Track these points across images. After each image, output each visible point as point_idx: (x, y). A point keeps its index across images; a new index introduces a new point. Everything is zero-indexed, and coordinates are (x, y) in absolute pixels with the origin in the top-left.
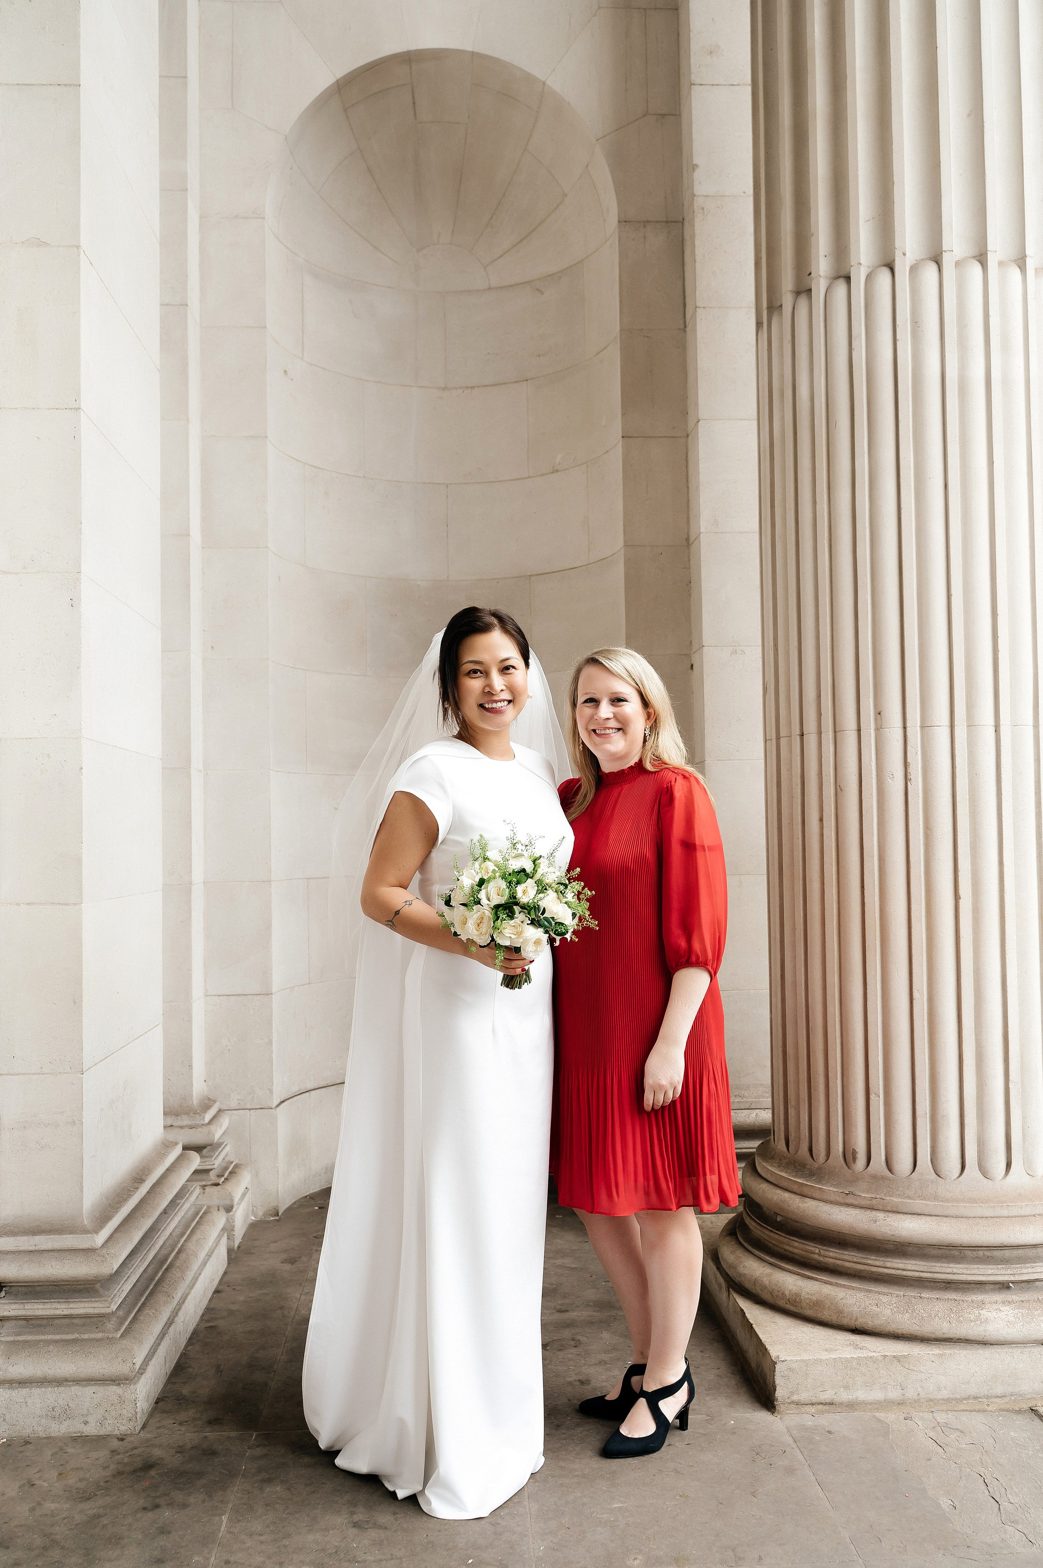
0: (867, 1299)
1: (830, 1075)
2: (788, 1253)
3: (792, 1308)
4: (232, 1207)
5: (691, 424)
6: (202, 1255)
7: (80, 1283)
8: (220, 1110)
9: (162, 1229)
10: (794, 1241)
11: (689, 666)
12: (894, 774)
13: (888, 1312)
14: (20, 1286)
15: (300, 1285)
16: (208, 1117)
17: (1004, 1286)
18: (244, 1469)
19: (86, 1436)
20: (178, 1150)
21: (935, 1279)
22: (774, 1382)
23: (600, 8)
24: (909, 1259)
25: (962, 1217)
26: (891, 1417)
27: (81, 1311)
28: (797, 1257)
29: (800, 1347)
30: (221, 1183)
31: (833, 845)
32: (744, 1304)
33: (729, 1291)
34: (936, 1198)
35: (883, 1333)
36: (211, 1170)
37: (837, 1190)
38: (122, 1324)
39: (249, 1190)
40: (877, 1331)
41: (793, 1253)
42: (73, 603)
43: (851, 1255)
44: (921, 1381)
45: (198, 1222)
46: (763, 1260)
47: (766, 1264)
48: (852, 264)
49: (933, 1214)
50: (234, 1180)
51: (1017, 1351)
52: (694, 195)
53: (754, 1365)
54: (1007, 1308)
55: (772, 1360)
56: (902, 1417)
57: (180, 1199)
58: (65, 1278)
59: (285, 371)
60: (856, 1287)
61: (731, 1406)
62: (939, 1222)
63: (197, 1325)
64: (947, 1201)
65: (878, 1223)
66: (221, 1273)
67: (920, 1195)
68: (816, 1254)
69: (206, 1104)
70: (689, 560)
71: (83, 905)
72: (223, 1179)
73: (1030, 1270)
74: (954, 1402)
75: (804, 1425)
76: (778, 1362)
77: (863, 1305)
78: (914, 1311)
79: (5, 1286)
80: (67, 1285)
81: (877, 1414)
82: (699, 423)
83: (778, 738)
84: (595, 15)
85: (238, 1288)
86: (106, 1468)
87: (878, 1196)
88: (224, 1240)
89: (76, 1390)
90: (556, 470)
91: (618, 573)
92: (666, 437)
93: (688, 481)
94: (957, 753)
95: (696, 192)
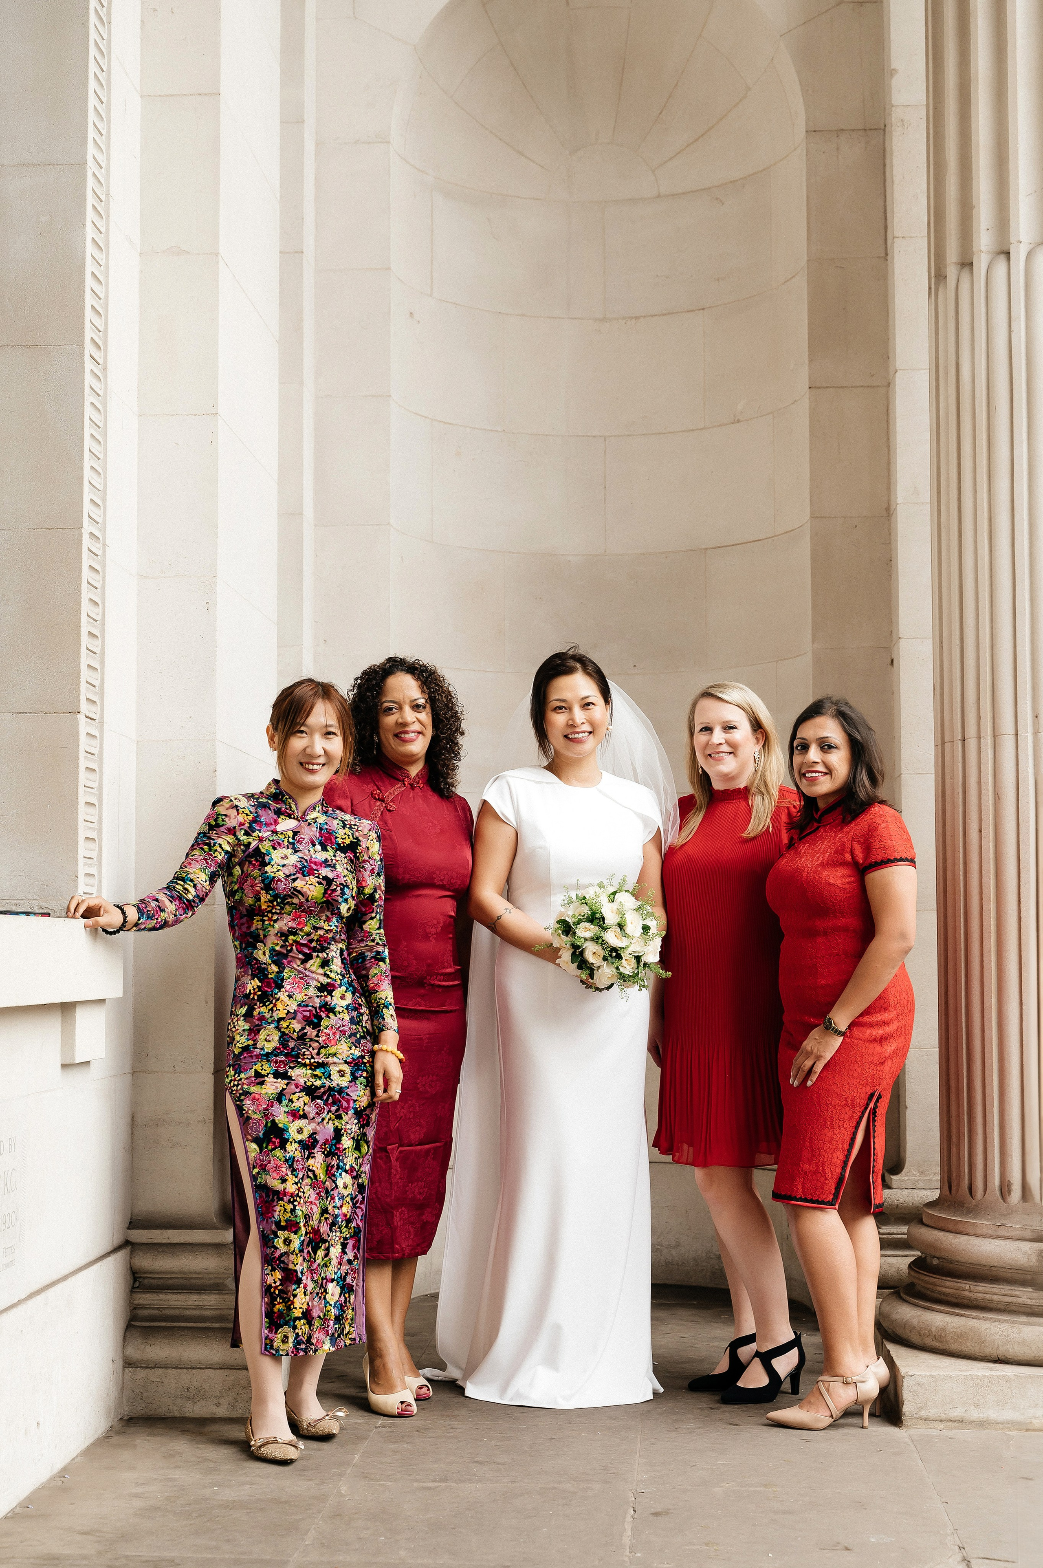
0: (1010, 1328)
2: (941, 1296)
3: (938, 1345)
5: (891, 374)
11: (890, 662)
13: (1029, 1338)
14: (153, 1278)
22: (901, 1400)
28: (950, 1298)
31: (991, 857)
35: (1024, 1360)
37: (990, 1223)
40: (1018, 1359)
41: (947, 1295)
42: (209, 607)
43: (999, 1288)
48: (1012, 242)
52: (893, 105)
55: (901, 1376)
59: (411, 313)
60: (1003, 1319)
70: (890, 534)
75: (928, 1435)
76: (907, 1379)
77: (1005, 1333)
79: (138, 1277)
81: (1004, 1432)
82: (897, 373)
83: (942, 744)
87: (1028, 1226)
89: (208, 1373)
90: (738, 420)
91: (803, 551)
92: (862, 386)
93: (888, 439)
95: (894, 102)
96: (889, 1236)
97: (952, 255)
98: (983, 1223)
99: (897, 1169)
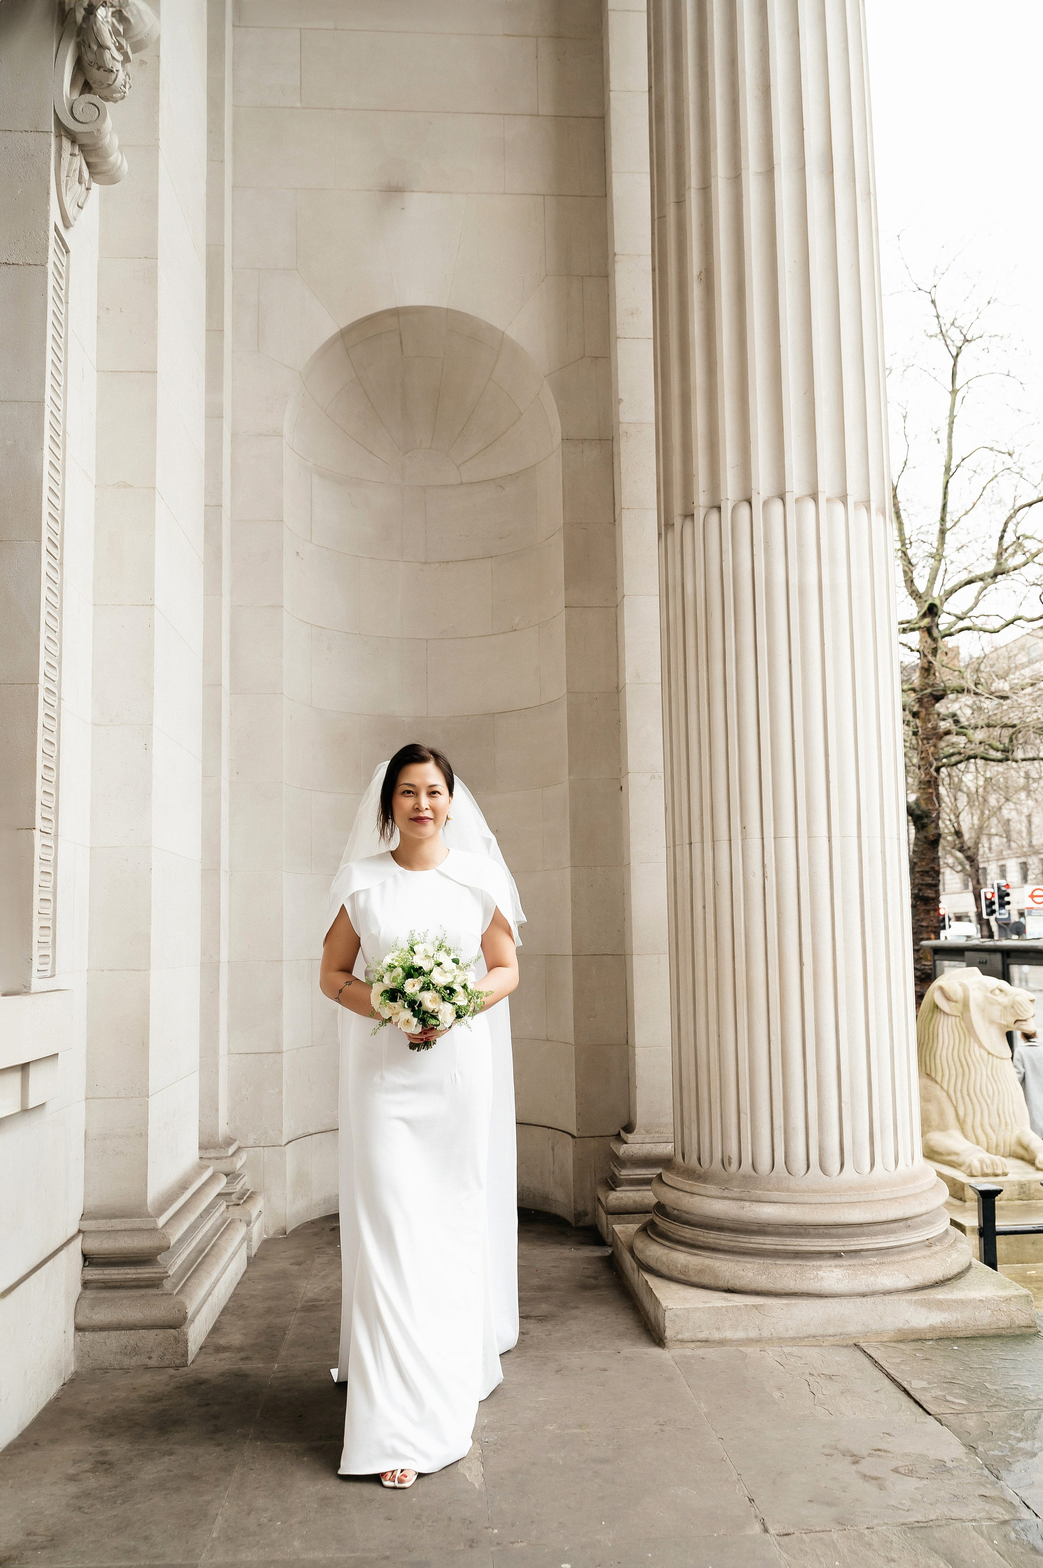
0: (736, 1267)
2: (681, 1238)
3: (682, 1278)
4: (250, 1222)
5: (619, 598)
6: (230, 1251)
7: (145, 1254)
9: (202, 1225)
10: (685, 1228)
11: (619, 788)
12: (755, 872)
14: (101, 1257)
15: (306, 1278)
16: (231, 1151)
17: (837, 1255)
19: (151, 1366)
20: (211, 1171)
21: (787, 1250)
22: (664, 1326)
23: (547, 275)
24: (767, 1236)
25: (807, 1204)
26: (749, 1350)
27: (147, 1274)
28: (688, 1241)
29: (686, 1301)
30: (241, 1204)
32: (647, 1277)
33: (639, 1271)
34: (788, 1190)
35: (747, 1291)
36: (234, 1193)
37: (716, 1187)
38: (179, 1282)
39: (261, 1214)
40: (744, 1290)
41: (686, 1238)
42: (147, 747)
44: (774, 1323)
45: (225, 1228)
46: (664, 1245)
47: (666, 1248)
48: (722, 499)
49: (785, 1202)
50: (251, 1203)
51: (844, 1301)
52: (620, 422)
53: (653, 1320)
54: (838, 1270)
55: (663, 1309)
56: (758, 1348)
57: (211, 1210)
58: (135, 1250)
59: (297, 553)
60: (729, 1259)
62: (790, 1207)
63: (227, 1304)
64: (797, 1192)
65: (745, 1209)
66: (243, 1271)
67: (776, 1189)
68: (701, 1236)
69: (229, 1142)
70: (619, 704)
71: (150, 972)
72: (242, 1201)
73: (856, 1242)
74: (798, 1340)
75: (685, 1355)
76: (667, 1310)
77: (732, 1271)
79: (88, 1258)
81: (740, 1349)
82: (625, 598)
83: (673, 845)
84: (543, 280)
85: (256, 1281)
86: (168, 1384)
87: (745, 1191)
88: (245, 1245)
89: (142, 1332)
90: (516, 629)
91: (562, 714)
92: (600, 607)
94: (800, 857)
95: (621, 420)
96: (627, 1177)
97: (677, 509)
98: (711, 1188)
99: (629, 1128)
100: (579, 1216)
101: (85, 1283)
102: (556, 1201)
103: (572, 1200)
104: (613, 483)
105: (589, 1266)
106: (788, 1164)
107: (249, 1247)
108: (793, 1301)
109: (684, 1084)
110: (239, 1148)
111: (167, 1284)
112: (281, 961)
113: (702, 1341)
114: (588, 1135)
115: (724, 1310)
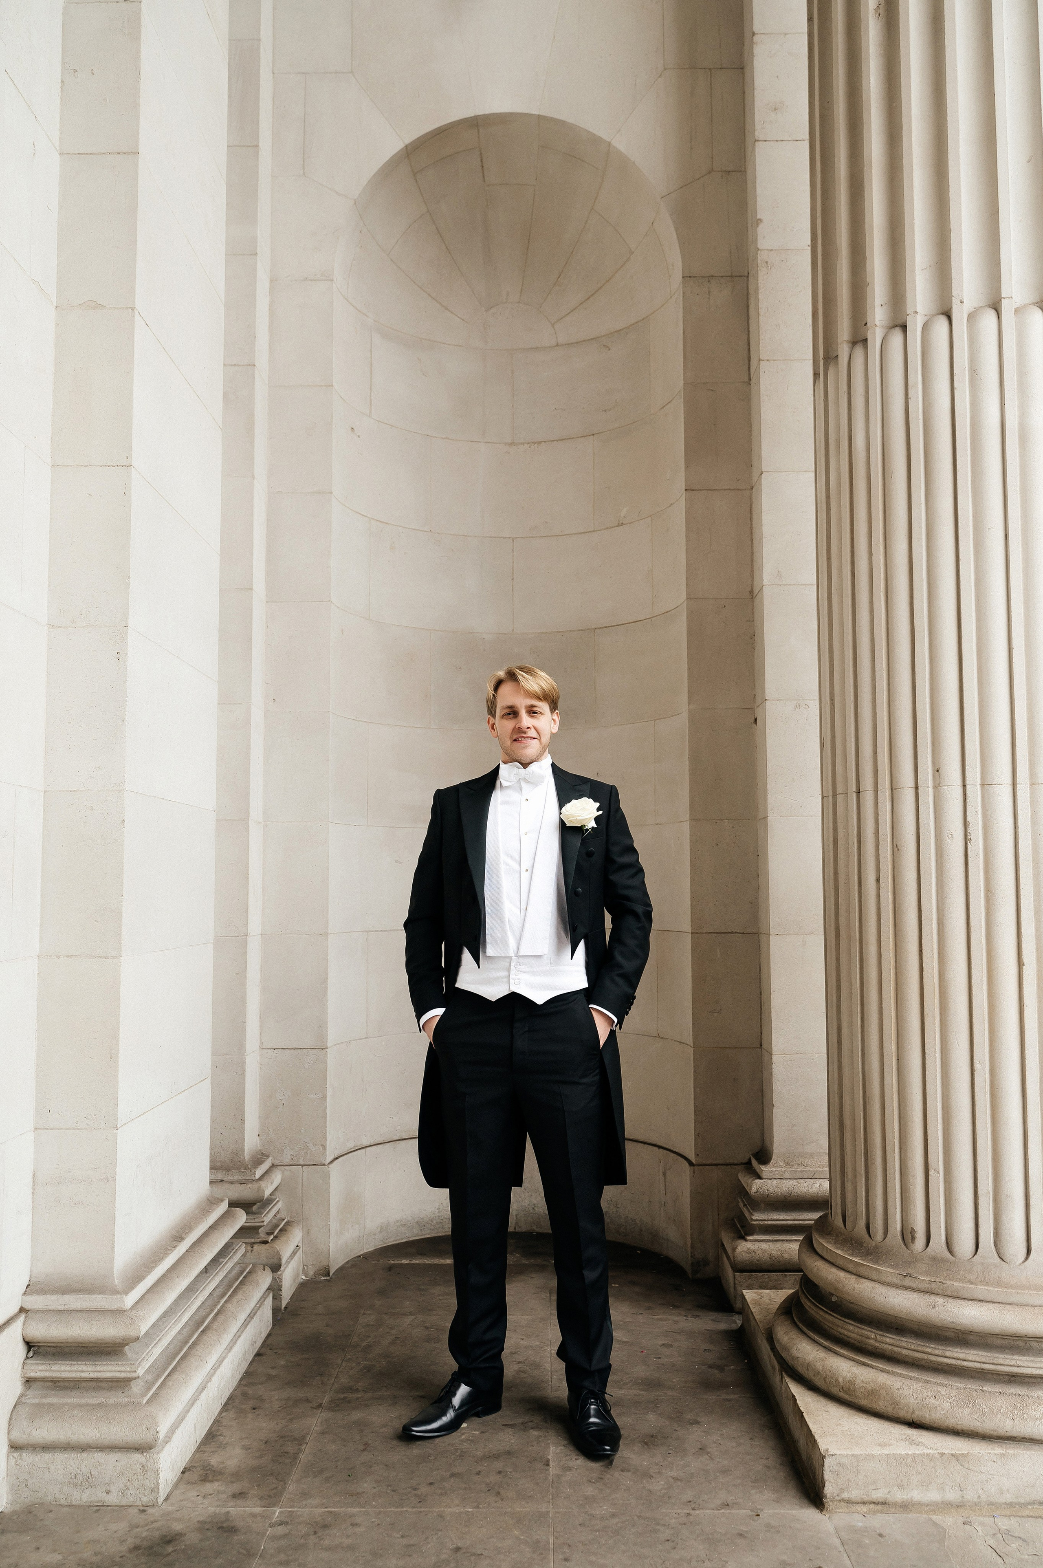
0: (925, 1391)
1: (888, 1148)
2: (843, 1336)
3: (845, 1396)
4: (279, 1266)
5: (755, 476)
7: (108, 1345)
8: (273, 1165)
9: (201, 1289)
10: (850, 1324)
11: (753, 721)
12: (953, 833)
13: (946, 1405)
14: (49, 1346)
15: (343, 1350)
16: (259, 1172)
18: (263, 1550)
19: (108, 1506)
20: (224, 1206)
21: (998, 1371)
22: (823, 1477)
23: (665, 69)
24: (970, 1349)
25: (1027, 1306)
26: (947, 1521)
27: (108, 1375)
28: (852, 1341)
29: (852, 1440)
30: (269, 1241)
31: (890, 907)
32: (796, 1390)
33: (782, 1374)
34: (999, 1283)
35: (942, 1428)
36: (261, 1227)
37: (895, 1271)
38: (149, 1389)
39: (300, 1248)
40: (935, 1425)
41: (847, 1337)
42: (115, 659)
43: (909, 1342)
44: (982, 1482)
45: (239, 1284)
46: (817, 1343)
47: (820, 1347)
48: (908, 313)
49: (996, 1301)
50: (283, 1238)
52: (758, 249)
53: (804, 1457)
55: (821, 1453)
56: (961, 1520)
57: (223, 1258)
58: (93, 1340)
59: (352, 429)
60: (914, 1377)
61: (777, 1501)
62: (1003, 1309)
63: (234, 1390)
64: (1012, 1287)
65: (937, 1309)
66: (264, 1335)
67: (983, 1280)
68: (872, 1339)
69: (258, 1160)
70: (753, 613)
71: (121, 958)
72: (272, 1237)
74: (1017, 1507)
75: (853, 1526)
76: (827, 1456)
77: (921, 1397)
78: (974, 1405)
79: (33, 1346)
80: (95, 1346)
81: (934, 1517)
82: (763, 475)
83: (835, 795)
84: (660, 76)
86: (123, 1541)
87: (937, 1280)
88: (269, 1300)
89: (99, 1456)
90: (622, 523)
91: (680, 627)
92: (730, 489)
93: (752, 533)
94: (1019, 812)
95: (760, 247)
96: (760, 1222)
97: (843, 334)
98: (887, 1271)
99: (763, 1155)
100: (699, 1264)
101: (27, 1381)
102: (668, 1240)
103: (689, 1243)
104: (749, 332)
105: (711, 1347)
106: (998, 1243)
107: (277, 1297)
108: (1011, 1450)
109: (847, 1122)
110: (273, 1166)
111: (136, 1388)
112: (326, 934)
113: (878, 1503)
114: (708, 1162)
115: (909, 1460)
